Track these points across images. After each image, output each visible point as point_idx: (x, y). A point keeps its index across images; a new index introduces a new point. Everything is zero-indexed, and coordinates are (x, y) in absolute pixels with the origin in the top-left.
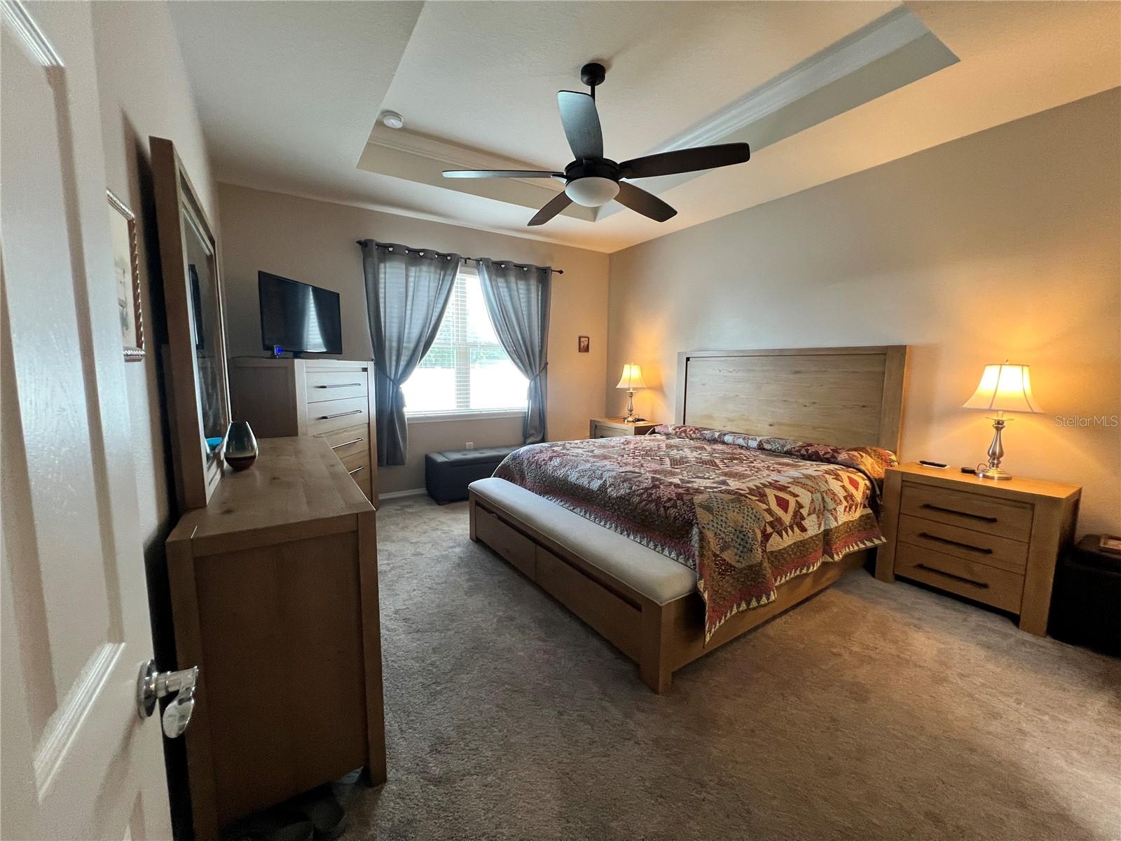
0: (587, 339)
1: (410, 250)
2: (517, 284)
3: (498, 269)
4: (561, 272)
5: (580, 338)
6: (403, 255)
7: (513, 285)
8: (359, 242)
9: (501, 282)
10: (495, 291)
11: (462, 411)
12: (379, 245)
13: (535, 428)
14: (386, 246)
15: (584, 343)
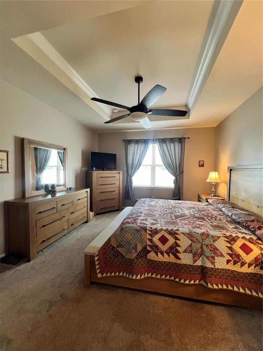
0: (203, 162)
1: (136, 140)
2: (170, 145)
3: (163, 141)
4: (189, 138)
5: (199, 161)
6: (134, 142)
7: (168, 146)
8: (123, 141)
9: (164, 145)
10: (162, 148)
11: (152, 186)
12: (128, 140)
13: (177, 194)
14: (130, 140)
15: (202, 163)
